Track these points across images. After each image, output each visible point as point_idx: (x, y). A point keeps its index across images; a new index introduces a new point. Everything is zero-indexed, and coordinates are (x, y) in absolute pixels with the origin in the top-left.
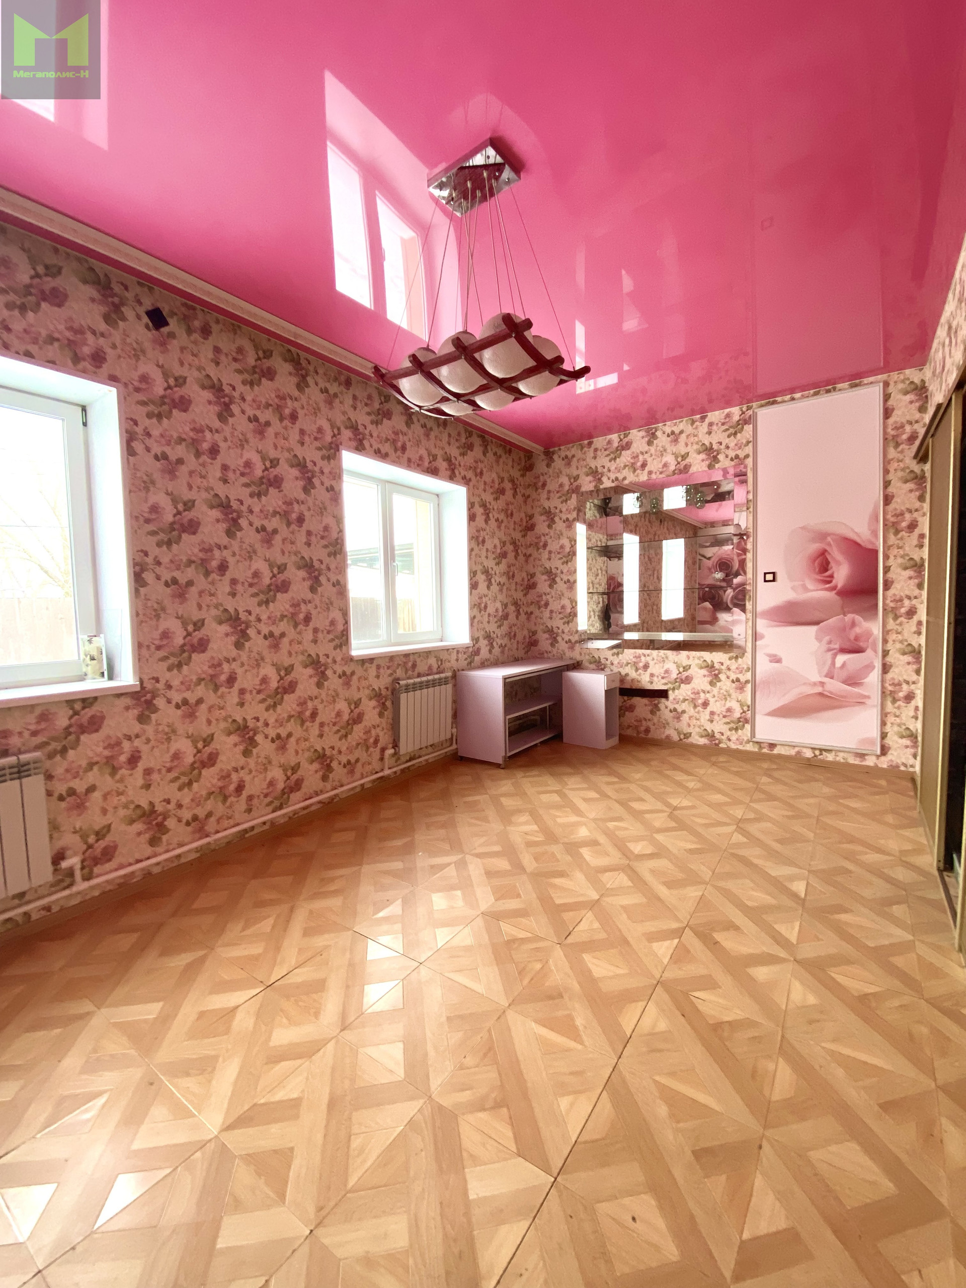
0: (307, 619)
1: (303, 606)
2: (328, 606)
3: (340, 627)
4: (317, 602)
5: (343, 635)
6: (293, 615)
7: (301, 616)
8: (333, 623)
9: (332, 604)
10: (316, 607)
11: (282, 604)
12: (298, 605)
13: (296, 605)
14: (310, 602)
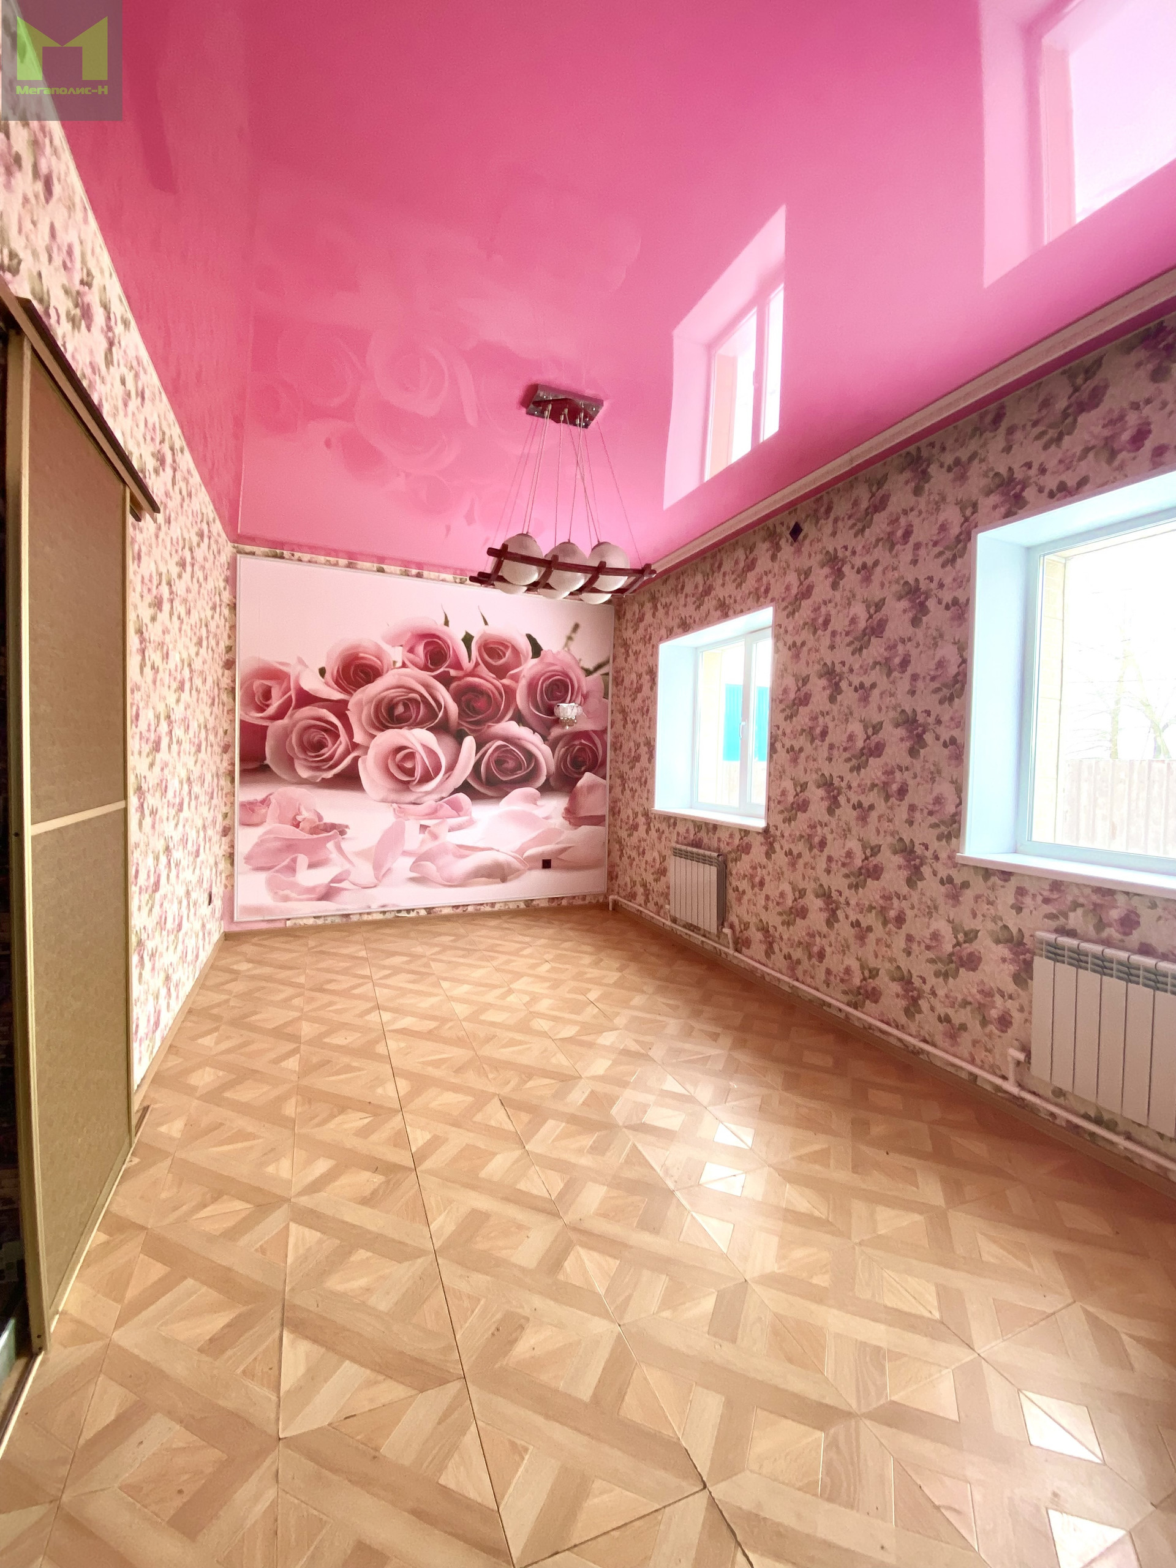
0: (902, 792)
1: (898, 774)
2: (934, 776)
3: (950, 809)
4: (918, 769)
5: (955, 822)
6: (886, 784)
7: (895, 787)
8: (938, 801)
9: (939, 772)
10: (915, 776)
11: (874, 770)
12: (892, 772)
13: (889, 773)
14: (907, 769)
